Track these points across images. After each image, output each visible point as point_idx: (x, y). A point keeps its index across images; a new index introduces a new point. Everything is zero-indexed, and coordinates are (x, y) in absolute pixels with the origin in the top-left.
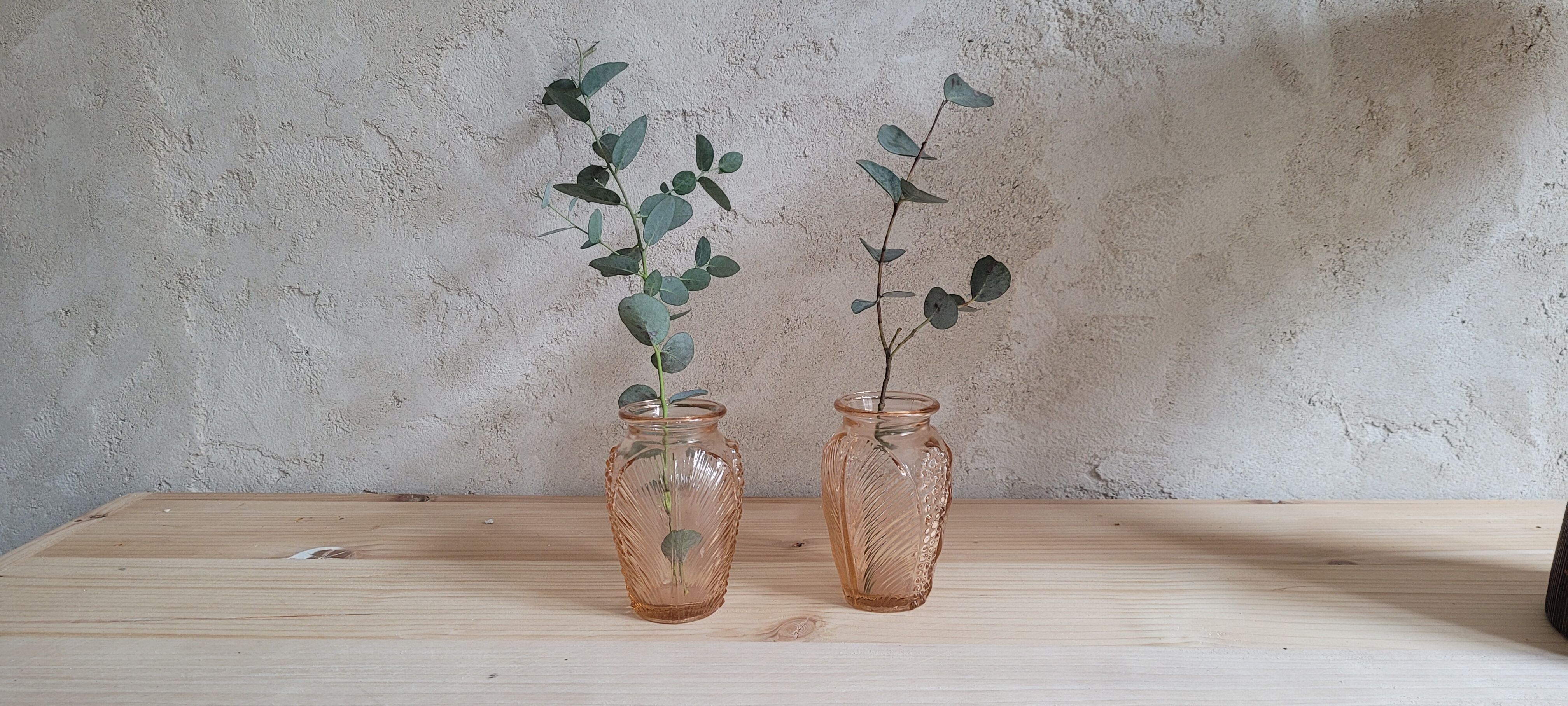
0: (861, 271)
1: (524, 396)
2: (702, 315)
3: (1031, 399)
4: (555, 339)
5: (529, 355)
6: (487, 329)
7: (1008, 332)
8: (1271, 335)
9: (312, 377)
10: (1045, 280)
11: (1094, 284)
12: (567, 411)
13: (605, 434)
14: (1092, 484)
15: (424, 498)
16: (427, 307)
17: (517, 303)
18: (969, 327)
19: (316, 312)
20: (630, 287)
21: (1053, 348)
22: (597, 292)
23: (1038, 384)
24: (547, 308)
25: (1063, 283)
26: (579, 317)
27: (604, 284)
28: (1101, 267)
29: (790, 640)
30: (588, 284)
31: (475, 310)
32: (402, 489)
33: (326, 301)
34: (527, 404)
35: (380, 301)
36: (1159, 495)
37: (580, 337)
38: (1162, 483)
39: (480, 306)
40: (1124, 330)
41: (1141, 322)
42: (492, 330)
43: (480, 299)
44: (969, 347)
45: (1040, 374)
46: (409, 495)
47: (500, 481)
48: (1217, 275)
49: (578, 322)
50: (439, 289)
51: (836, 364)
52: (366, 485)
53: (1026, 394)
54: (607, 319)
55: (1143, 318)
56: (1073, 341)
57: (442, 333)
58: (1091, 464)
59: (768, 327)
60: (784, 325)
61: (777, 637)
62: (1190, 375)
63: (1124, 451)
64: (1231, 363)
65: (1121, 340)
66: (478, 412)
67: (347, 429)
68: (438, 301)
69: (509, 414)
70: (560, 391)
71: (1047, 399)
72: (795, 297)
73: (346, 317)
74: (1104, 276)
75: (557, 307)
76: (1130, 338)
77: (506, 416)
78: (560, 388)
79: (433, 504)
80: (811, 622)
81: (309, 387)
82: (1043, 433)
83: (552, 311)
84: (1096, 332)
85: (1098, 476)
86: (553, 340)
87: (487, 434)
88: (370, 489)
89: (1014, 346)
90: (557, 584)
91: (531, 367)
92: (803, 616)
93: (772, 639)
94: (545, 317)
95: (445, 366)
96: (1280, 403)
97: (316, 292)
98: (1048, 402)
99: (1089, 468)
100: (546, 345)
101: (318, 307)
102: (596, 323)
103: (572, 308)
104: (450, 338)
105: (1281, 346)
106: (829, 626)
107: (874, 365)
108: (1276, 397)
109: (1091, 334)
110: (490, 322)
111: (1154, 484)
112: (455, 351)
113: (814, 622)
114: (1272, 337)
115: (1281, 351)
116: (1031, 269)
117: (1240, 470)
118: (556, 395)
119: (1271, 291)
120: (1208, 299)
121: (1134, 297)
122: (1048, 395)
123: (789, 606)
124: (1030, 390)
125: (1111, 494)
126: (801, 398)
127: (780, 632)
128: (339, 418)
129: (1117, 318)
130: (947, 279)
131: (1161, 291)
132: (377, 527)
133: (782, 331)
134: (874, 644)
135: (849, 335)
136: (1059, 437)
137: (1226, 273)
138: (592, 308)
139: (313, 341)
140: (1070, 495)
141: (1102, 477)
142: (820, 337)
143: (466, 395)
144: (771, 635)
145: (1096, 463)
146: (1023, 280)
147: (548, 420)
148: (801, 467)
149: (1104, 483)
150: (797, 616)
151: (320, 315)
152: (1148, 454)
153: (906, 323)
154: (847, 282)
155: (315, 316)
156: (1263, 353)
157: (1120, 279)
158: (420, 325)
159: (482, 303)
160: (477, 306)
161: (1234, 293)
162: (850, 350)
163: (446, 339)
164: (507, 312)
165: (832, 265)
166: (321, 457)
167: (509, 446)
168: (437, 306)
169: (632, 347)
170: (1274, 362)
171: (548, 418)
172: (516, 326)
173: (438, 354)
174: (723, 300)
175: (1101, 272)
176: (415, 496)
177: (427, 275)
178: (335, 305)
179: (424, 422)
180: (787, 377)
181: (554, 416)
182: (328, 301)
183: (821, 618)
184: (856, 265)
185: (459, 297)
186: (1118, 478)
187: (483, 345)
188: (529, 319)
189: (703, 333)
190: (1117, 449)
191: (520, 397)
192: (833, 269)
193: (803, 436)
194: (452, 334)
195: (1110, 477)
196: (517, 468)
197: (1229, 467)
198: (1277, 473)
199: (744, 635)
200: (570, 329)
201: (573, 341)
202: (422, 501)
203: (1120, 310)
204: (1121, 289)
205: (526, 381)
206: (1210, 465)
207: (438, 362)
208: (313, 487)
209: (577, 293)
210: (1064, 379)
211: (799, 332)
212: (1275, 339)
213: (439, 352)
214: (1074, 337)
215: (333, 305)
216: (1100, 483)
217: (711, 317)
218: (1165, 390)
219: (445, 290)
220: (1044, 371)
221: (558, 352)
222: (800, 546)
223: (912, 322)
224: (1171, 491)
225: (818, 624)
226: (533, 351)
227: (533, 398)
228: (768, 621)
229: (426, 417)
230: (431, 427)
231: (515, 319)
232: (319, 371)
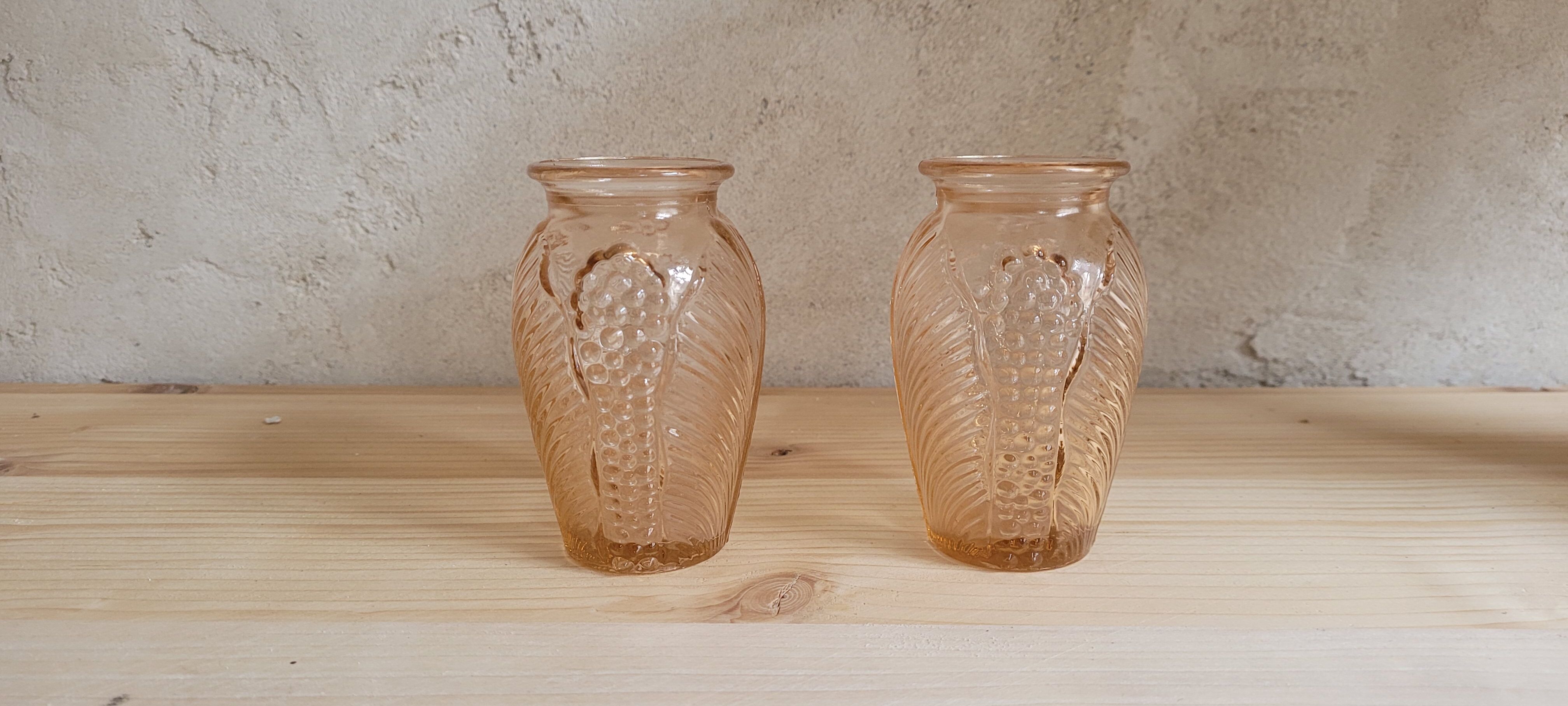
0: (883, 19)
1: (347, 228)
2: (627, 94)
3: (1151, 229)
4: (394, 135)
5: (351, 160)
6: (282, 117)
7: (1118, 119)
8: (1543, 120)
9: (10, 198)
10: (1181, 31)
11: (1262, 36)
12: (416, 253)
13: (477, 290)
14: (1241, 364)
15: (187, 389)
16: (184, 81)
17: (329, 75)
18: (1056, 111)
19: (9, 92)
20: (510, 47)
21: (1190, 146)
22: (457, 56)
23: (1163, 205)
24: (378, 83)
25: (1211, 35)
26: (430, 97)
27: (469, 43)
28: (1275, 7)
29: (764, 620)
30: (443, 42)
31: (261, 86)
32: (160, 377)
33: (22, 73)
34: (352, 241)
35: (109, 71)
36: (1348, 382)
37: (433, 131)
38: (1355, 363)
39: (270, 80)
40: (1307, 113)
41: (1335, 99)
42: (290, 120)
43: (269, 69)
44: (1055, 144)
45: (1166, 188)
46: (168, 386)
47: (314, 364)
48: (1463, 19)
49: (428, 106)
50: (202, 51)
51: (841, 175)
52: (104, 371)
53: (1144, 222)
54: (475, 102)
55: (1339, 93)
56: (1222, 134)
57: (211, 125)
58: (1241, 334)
59: (734, 114)
60: (759, 109)
61: (738, 612)
62: (1409, 187)
63: (1297, 313)
64: (1477, 168)
65: (1300, 131)
66: (274, 254)
67: (70, 283)
68: (201, 72)
69: (324, 258)
70: (404, 221)
71: (1178, 229)
72: (777, 63)
73: (56, 99)
74: (1278, 23)
75: (394, 83)
76: (1316, 127)
77: (320, 261)
78: (403, 214)
79: (201, 397)
80: (805, 583)
81: (6, 215)
82: (1169, 285)
83: (388, 89)
84: (1260, 118)
85: (1252, 353)
86: (390, 137)
87: (291, 289)
88: (111, 378)
89: (1127, 142)
90: (342, 516)
91: (356, 180)
92: (789, 571)
93: (728, 617)
94: (375, 98)
95: (218, 180)
96: (1548, 233)
97: (7, 58)
98: (1179, 234)
99: (1239, 341)
100: (379, 145)
101: (11, 83)
102: (458, 108)
103: (418, 83)
104: (224, 132)
105: (1559, 137)
106: (840, 591)
107: (902, 175)
108: (1544, 222)
109: (1253, 121)
110: (286, 106)
111: (1340, 365)
112: (232, 155)
113: (811, 582)
114: (1546, 122)
115: (1558, 145)
116: (1160, 14)
117: (1478, 342)
118: (399, 226)
119: (1549, 45)
120: (1447, 59)
121: (1326, 57)
122: (1179, 223)
123: (762, 552)
124: (1151, 214)
125: (1271, 381)
126: (786, 231)
127: (744, 603)
128: (56, 265)
129: (1296, 93)
130: (1022, 30)
131: (1371, 46)
132: (84, 428)
133: (756, 120)
134: (934, 626)
135: (863, 127)
136: (1193, 291)
137: (1479, 15)
138: (451, 82)
139: (8, 139)
140: (1206, 383)
141: (1260, 354)
142: (817, 130)
143: (254, 227)
144: (726, 608)
145: (1250, 332)
146: (1146, 33)
147: (387, 268)
148: (786, 340)
149: (1262, 364)
150: (777, 571)
151: (16, 96)
152: (1334, 317)
153: (954, 106)
154: (861, 38)
155: (7, 98)
156: (1528, 150)
157: (1304, 27)
158: (175, 111)
159: (271, 75)
160: (265, 81)
161: (1489, 49)
162: (864, 151)
163: (217, 134)
164: (313, 90)
165: (835, 8)
166: (32, 327)
167: (326, 309)
168: (200, 79)
169: (517, 148)
170: (1546, 164)
171: (387, 264)
172: (329, 112)
173: (205, 160)
174: (661, 69)
175: (1274, 16)
176: (177, 386)
177: (181, 27)
178: (37, 80)
179: (190, 270)
180: (764, 196)
181: (395, 261)
182: (26, 72)
183: (823, 574)
184: (874, 8)
185: (235, 65)
186: (1282, 356)
187: (277, 144)
188: (350, 102)
189: (629, 124)
190: (1285, 310)
191: (340, 230)
192: (837, 16)
193: (790, 292)
194: (227, 126)
195: (1271, 354)
196: (340, 344)
197: (1461, 336)
198: (1536, 346)
199: (673, 609)
200: (417, 119)
201: (422, 139)
202: (184, 392)
203: (1302, 80)
204: (1305, 45)
205: (349, 205)
206: (1431, 334)
207: (207, 173)
208: (24, 374)
209: (425, 59)
210: (1206, 196)
211: (782, 121)
212: (1550, 126)
213: (207, 156)
214: (1223, 127)
215: (34, 79)
216: (1256, 365)
217: (641, 97)
218: (1367, 212)
219: (211, 53)
220: (1175, 183)
221: (398, 157)
222: (784, 454)
223: (964, 103)
224: (1367, 376)
225: (818, 587)
226: (358, 154)
227: (362, 231)
228: (722, 580)
229: (193, 263)
230: (200, 278)
231: (325, 101)
232: (19, 188)
